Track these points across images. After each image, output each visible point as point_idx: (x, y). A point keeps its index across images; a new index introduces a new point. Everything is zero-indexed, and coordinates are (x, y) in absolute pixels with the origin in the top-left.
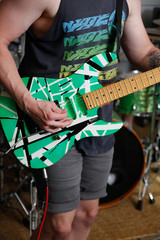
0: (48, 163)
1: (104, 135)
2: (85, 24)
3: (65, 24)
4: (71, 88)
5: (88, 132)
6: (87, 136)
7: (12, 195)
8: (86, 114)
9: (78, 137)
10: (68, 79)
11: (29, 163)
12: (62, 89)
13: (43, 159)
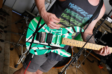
0: (36, 53)
1: (62, 55)
2: (78, 9)
3: (70, 4)
4: (60, 32)
5: (57, 51)
6: (56, 52)
7: (21, 45)
8: (60, 45)
9: (52, 51)
10: (62, 29)
11: (29, 50)
12: (57, 31)
13: (35, 51)
